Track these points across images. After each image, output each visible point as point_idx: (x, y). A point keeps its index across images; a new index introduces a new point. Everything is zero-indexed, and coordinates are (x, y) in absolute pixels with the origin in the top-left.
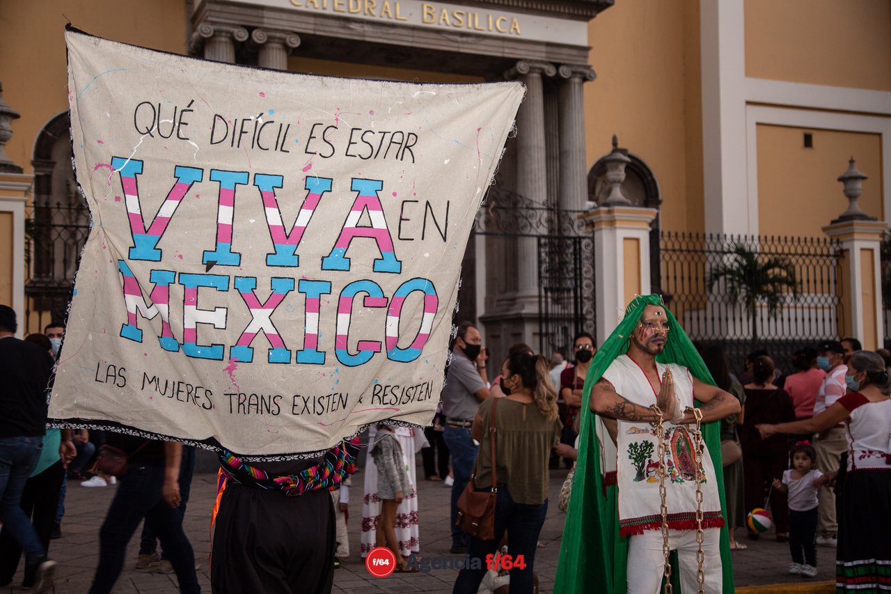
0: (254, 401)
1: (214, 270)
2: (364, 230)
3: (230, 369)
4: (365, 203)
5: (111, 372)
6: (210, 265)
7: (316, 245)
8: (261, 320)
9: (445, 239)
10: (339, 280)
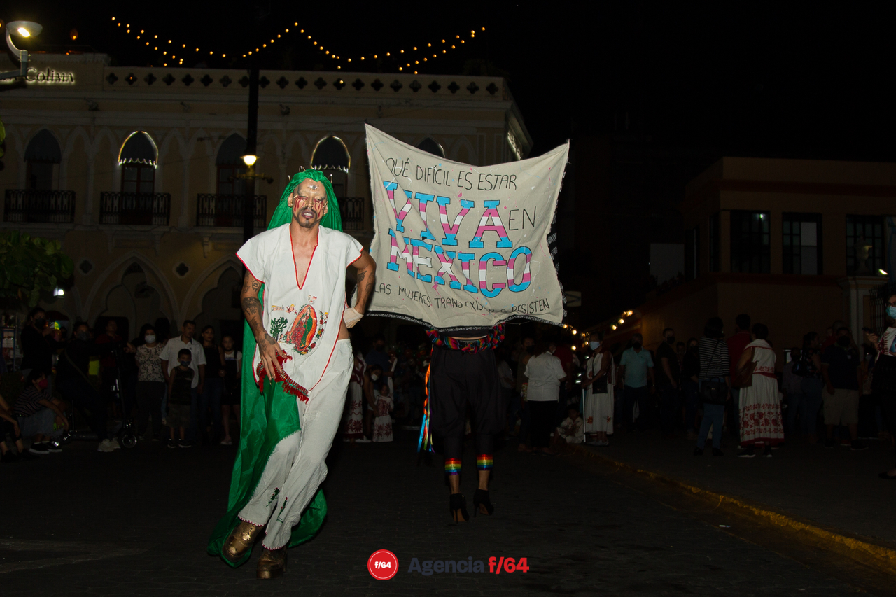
0: (449, 301)
1: (425, 240)
2: (490, 227)
3: (435, 287)
4: (490, 213)
5: (382, 287)
6: (424, 238)
7: (465, 235)
8: (446, 267)
9: (533, 226)
10: (479, 253)
